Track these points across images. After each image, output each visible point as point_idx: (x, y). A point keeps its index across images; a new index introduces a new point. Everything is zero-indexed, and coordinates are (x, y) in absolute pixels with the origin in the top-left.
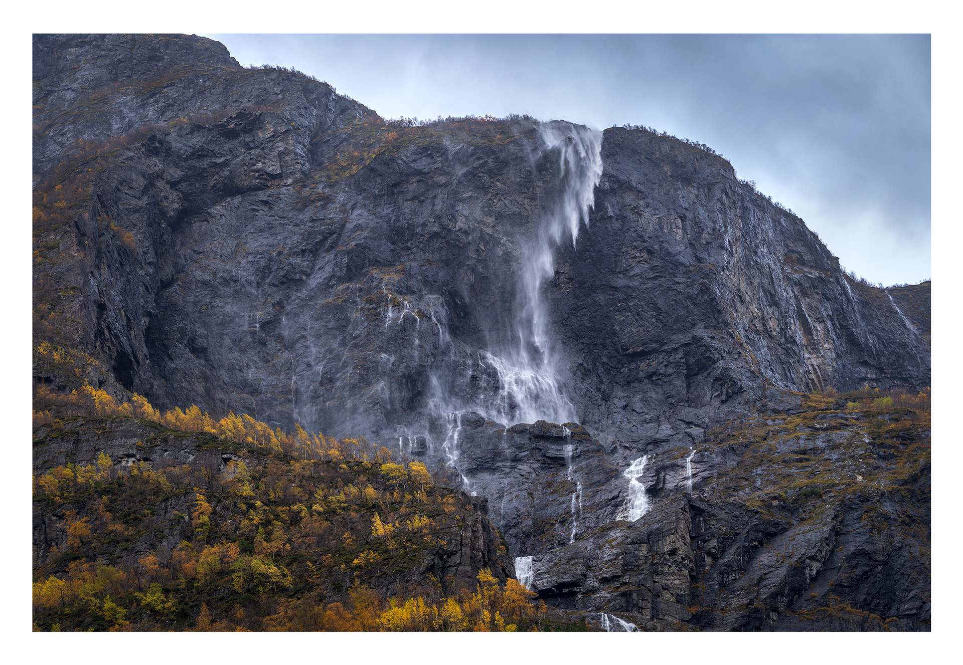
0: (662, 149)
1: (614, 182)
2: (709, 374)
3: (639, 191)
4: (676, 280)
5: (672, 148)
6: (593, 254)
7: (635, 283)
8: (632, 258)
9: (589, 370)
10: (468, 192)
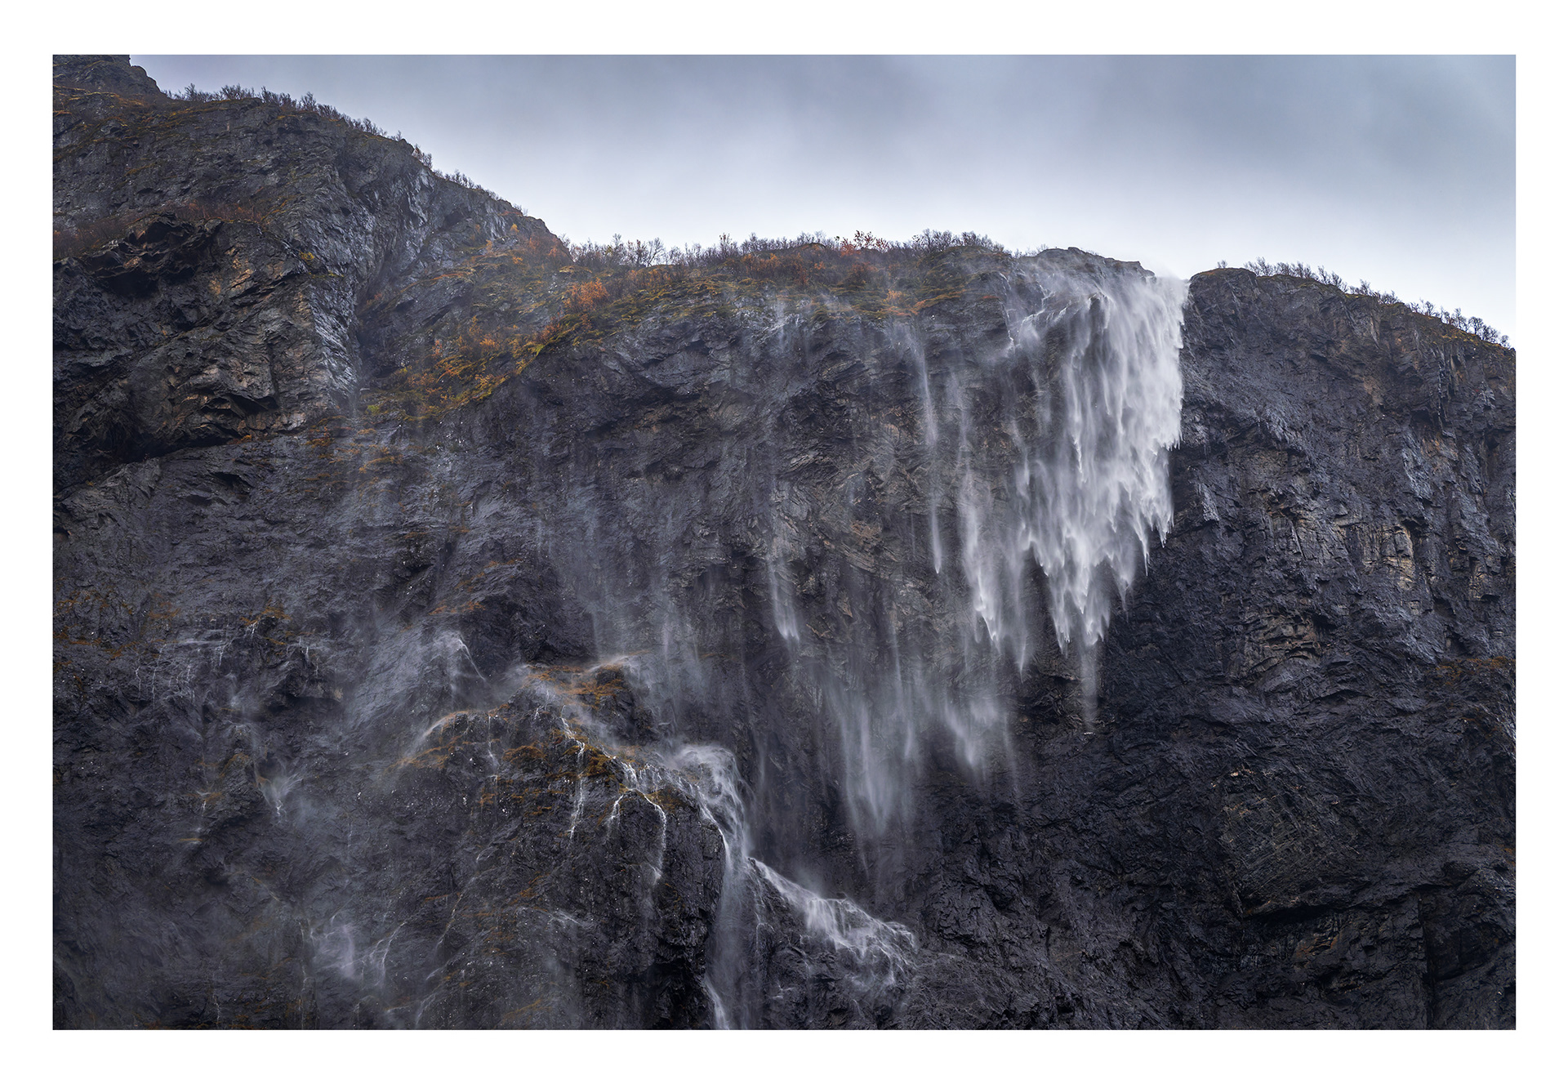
0: (1357, 331)
1: (1222, 425)
2: (1490, 973)
3: (1292, 452)
4: (1398, 703)
5: (1385, 328)
6: (1160, 629)
7: (1279, 712)
8: (1271, 641)
9: (1148, 960)
10: (804, 453)
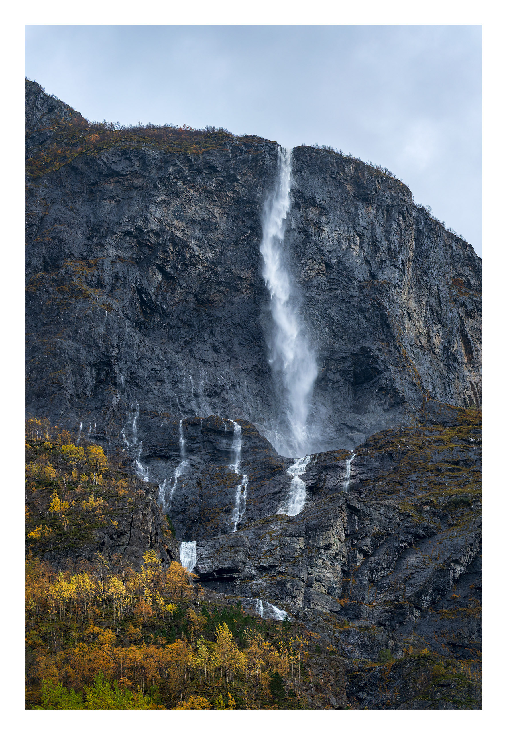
0: (347, 169)
2: (374, 383)
3: (322, 208)
4: (351, 293)
5: (356, 169)
7: (311, 293)
8: (311, 270)
9: (262, 372)
10: (161, 196)
